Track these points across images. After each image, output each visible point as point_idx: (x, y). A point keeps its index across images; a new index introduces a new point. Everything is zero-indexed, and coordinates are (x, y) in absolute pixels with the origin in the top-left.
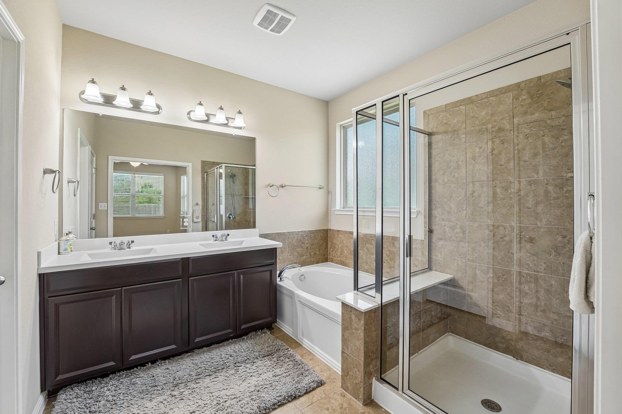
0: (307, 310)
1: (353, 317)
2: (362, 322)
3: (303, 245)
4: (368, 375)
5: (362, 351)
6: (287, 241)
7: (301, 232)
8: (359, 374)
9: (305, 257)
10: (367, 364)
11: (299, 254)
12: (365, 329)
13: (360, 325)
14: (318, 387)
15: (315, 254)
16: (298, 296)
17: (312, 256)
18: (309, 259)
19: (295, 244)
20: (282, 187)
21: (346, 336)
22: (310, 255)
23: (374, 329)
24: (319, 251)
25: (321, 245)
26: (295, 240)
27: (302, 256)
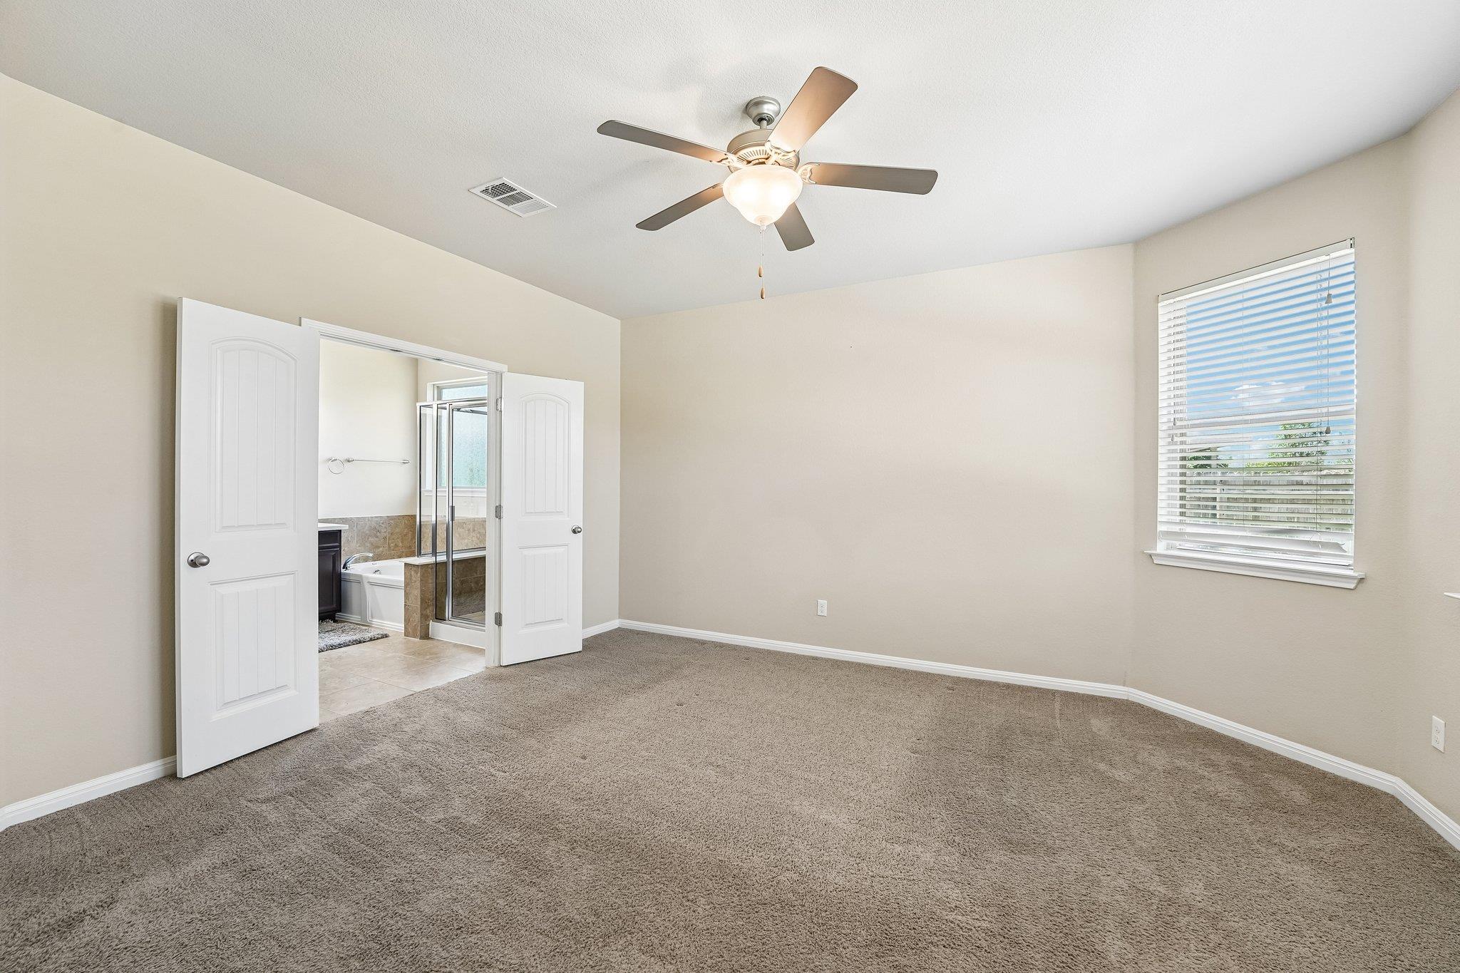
0: (376, 589)
1: (413, 573)
2: (419, 575)
3: (378, 534)
4: (425, 618)
5: (419, 597)
6: (355, 528)
7: (376, 517)
8: (416, 617)
9: (381, 549)
10: (423, 608)
11: (372, 544)
12: (421, 580)
13: (417, 577)
14: (382, 638)
15: (396, 546)
16: (367, 578)
17: (392, 548)
18: (388, 553)
19: (367, 532)
20: (349, 461)
21: (407, 591)
22: (389, 547)
23: (430, 581)
24: (402, 542)
25: (405, 535)
26: (366, 528)
27: (379, 547)
